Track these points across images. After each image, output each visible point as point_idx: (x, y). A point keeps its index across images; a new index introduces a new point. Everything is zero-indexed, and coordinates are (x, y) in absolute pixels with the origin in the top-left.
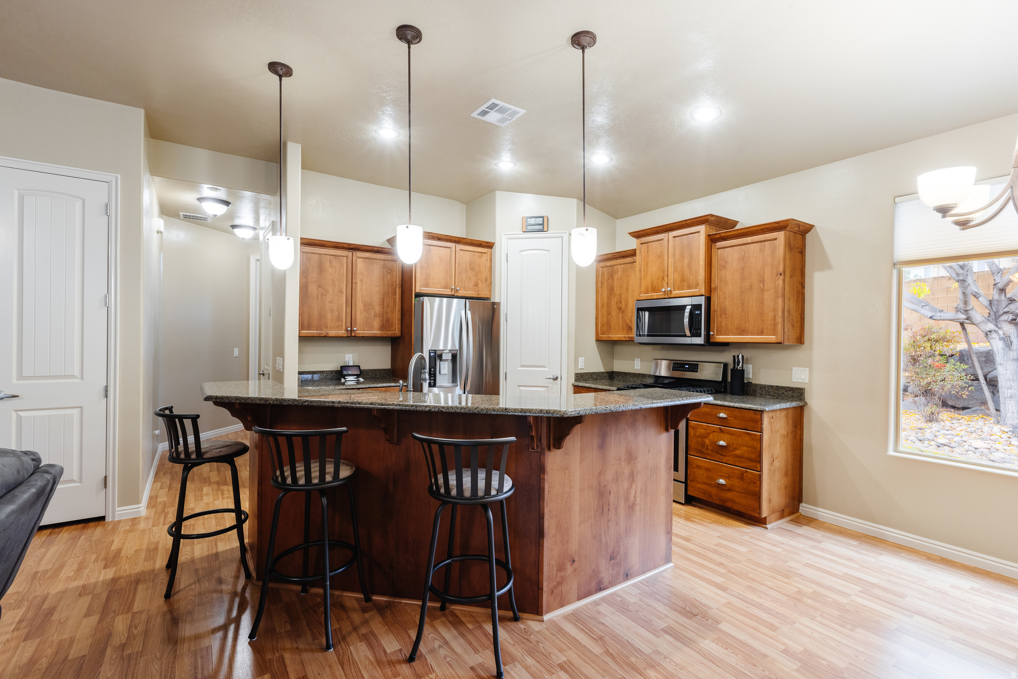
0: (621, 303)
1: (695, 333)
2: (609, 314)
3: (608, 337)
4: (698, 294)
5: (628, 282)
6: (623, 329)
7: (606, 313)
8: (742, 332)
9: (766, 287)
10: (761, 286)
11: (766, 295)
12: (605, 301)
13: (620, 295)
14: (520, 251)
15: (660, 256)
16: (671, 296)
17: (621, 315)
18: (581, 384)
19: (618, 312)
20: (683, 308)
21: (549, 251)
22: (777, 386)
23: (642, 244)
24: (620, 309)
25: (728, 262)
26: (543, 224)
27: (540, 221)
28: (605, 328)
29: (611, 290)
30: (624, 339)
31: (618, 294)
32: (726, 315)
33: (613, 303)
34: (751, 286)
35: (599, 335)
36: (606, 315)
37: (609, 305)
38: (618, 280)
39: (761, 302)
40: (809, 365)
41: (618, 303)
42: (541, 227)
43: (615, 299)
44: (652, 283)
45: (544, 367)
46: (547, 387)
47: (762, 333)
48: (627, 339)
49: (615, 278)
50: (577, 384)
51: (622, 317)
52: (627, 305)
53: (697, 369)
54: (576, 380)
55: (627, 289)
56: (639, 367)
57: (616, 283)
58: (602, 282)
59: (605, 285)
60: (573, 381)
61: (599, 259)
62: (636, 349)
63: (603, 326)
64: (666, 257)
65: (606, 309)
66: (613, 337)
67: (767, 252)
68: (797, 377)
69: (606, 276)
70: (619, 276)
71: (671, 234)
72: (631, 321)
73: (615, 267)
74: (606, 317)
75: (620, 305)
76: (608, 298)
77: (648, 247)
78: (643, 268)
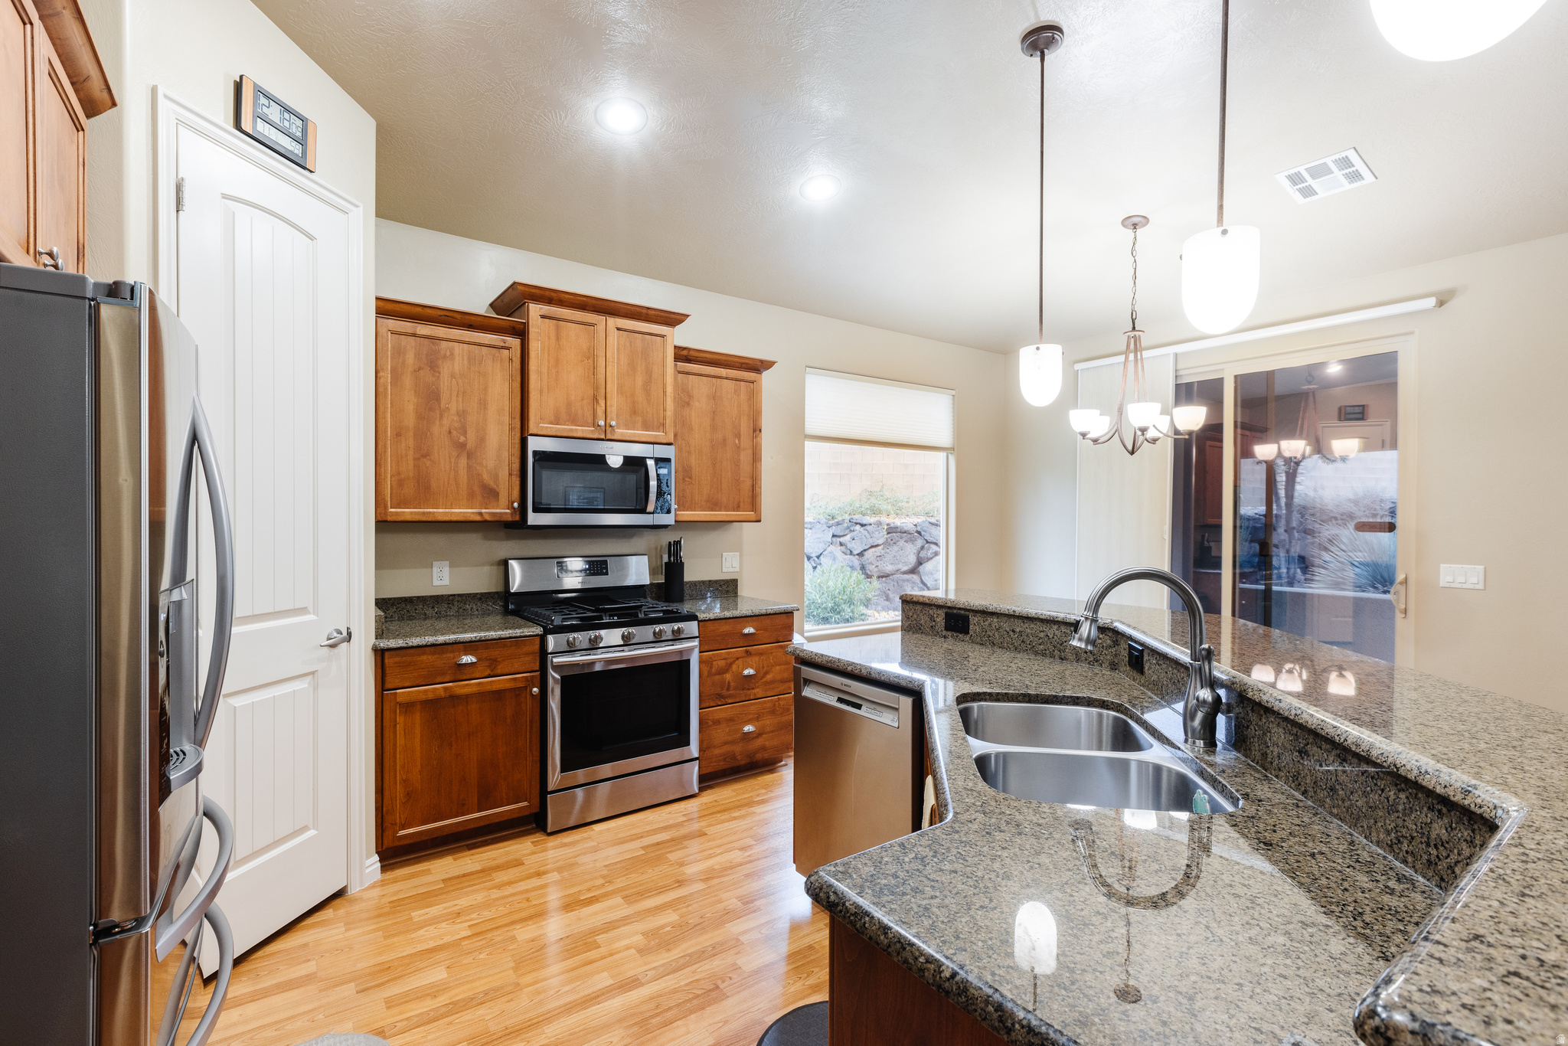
0: (465, 433)
2: (425, 456)
3: (424, 513)
4: (665, 441)
5: (486, 389)
6: (471, 495)
7: (411, 453)
8: (714, 505)
9: (742, 444)
10: (737, 442)
11: (744, 456)
12: (410, 420)
13: (462, 414)
14: (224, 196)
15: (591, 355)
16: (613, 438)
17: (463, 461)
18: (392, 643)
19: (455, 454)
20: (642, 462)
21: (311, 238)
22: (710, 581)
23: (543, 317)
24: (462, 446)
25: (693, 397)
26: (302, 141)
27: (296, 128)
28: (409, 490)
29: (431, 398)
30: (478, 518)
31: (453, 410)
32: (690, 478)
33: (438, 430)
34: (724, 440)
35: (386, 508)
36: (410, 458)
37: (422, 434)
38: (453, 376)
39: (737, 464)
40: (738, 548)
41: (454, 433)
42: (298, 150)
43: (445, 421)
44: (569, 405)
45: (303, 611)
46: (313, 673)
47: (738, 508)
48: (488, 518)
49: (445, 369)
50: (384, 644)
51: (469, 467)
52: (482, 440)
53: (606, 568)
54: (379, 635)
55: (483, 404)
56: (446, 581)
57: (445, 383)
58: (394, 371)
59: (408, 381)
60: (372, 640)
61: (387, 309)
62: (438, 540)
63: (401, 483)
64: (601, 362)
65: (411, 442)
66: (440, 512)
67: (743, 396)
68: (728, 566)
69: (410, 358)
70: (457, 367)
71: (613, 322)
72: (496, 477)
73: (444, 344)
74: (411, 463)
75: (462, 439)
76: (420, 417)
77: (558, 328)
78: (545, 370)
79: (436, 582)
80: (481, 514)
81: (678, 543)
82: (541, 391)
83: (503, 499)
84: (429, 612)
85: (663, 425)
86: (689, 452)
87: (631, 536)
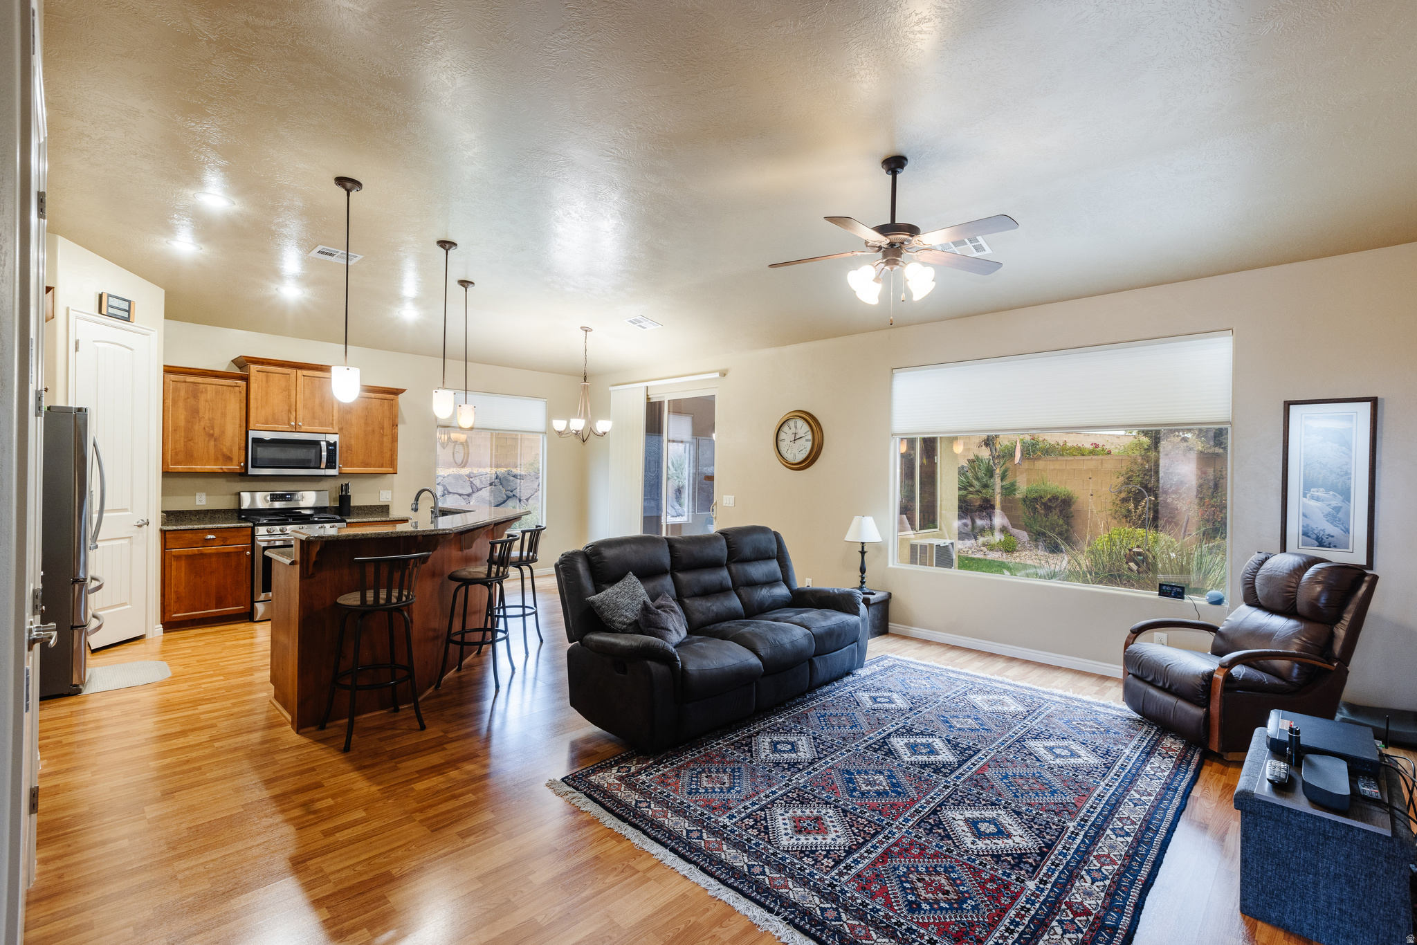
0: (213, 429)
1: (331, 464)
2: (190, 440)
3: (190, 468)
4: (332, 432)
5: (225, 407)
6: (217, 459)
7: (182, 439)
8: (366, 465)
9: (385, 433)
10: (381, 431)
11: (385, 439)
12: (182, 423)
13: (211, 420)
14: (94, 341)
15: (287, 390)
16: (300, 431)
17: (212, 443)
18: (170, 528)
19: (207, 439)
20: (317, 443)
21: (132, 350)
22: (369, 506)
23: (258, 371)
24: (212, 435)
25: (353, 408)
26: (128, 311)
27: (125, 305)
28: (181, 457)
29: (194, 412)
30: (220, 471)
31: (207, 418)
32: (351, 451)
33: (198, 428)
34: (373, 431)
35: (168, 465)
36: (182, 441)
37: (189, 430)
38: (206, 401)
39: (382, 443)
40: (391, 488)
41: (207, 429)
42: (126, 315)
43: (202, 423)
44: (274, 414)
45: (126, 510)
46: (130, 537)
47: (382, 466)
48: (226, 471)
49: (202, 398)
50: (165, 528)
51: (215, 445)
52: (223, 432)
54: (163, 524)
55: (224, 415)
56: (204, 503)
57: (202, 404)
58: (173, 400)
59: (181, 404)
60: (160, 526)
61: (168, 370)
62: (200, 482)
63: (176, 454)
64: (293, 393)
65: (183, 434)
66: (199, 468)
67: (386, 407)
68: (383, 498)
69: (183, 393)
70: (209, 397)
71: (300, 372)
72: (231, 451)
73: (201, 386)
74: (182, 444)
75: (211, 432)
76: (187, 421)
77: (267, 376)
78: (259, 397)
79: (198, 503)
80: (222, 469)
81: (347, 485)
82: (257, 408)
83: (235, 461)
84: (193, 518)
85: (332, 424)
86: (350, 437)
87: (320, 481)
